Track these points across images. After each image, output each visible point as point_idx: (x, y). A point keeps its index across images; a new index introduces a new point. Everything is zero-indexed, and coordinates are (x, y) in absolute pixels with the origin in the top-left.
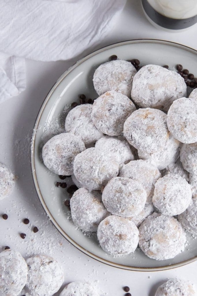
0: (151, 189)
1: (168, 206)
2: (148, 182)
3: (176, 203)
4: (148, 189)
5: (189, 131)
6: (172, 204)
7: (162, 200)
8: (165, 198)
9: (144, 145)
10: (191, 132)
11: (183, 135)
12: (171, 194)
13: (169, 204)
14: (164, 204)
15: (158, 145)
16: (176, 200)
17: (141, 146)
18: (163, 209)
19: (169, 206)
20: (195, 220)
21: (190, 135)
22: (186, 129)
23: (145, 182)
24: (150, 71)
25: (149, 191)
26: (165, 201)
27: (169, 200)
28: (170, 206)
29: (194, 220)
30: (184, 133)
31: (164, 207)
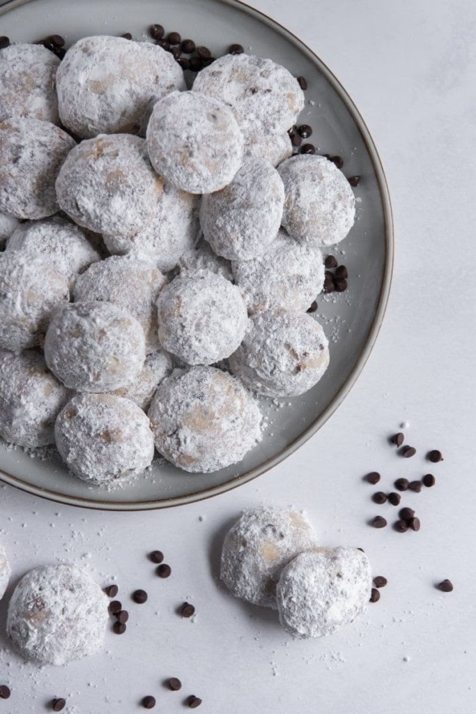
0: (149, 315)
1: (195, 343)
2: (140, 301)
3: (212, 332)
4: (144, 315)
5: (201, 163)
6: (203, 337)
7: (179, 332)
8: (183, 327)
9: (110, 217)
10: (207, 164)
11: (191, 175)
12: (195, 314)
13: (197, 336)
14: (186, 339)
15: (140, 211)
16: (211, 325)
17: (103, 224)
18: (187, 352)
19: (197, 343)
20: (266, 361)
21: (206, 173)
22: (193, 160)
23: (133, 302)
24: (86, 51)
25: (146, 320)
26: (186, 333)
27: (193, 328)
28: (200, 341)
29: (264, 361)
30: (190, 170)
31: (187, 348)
